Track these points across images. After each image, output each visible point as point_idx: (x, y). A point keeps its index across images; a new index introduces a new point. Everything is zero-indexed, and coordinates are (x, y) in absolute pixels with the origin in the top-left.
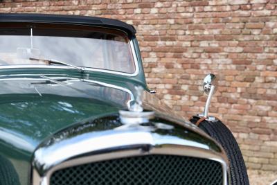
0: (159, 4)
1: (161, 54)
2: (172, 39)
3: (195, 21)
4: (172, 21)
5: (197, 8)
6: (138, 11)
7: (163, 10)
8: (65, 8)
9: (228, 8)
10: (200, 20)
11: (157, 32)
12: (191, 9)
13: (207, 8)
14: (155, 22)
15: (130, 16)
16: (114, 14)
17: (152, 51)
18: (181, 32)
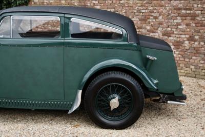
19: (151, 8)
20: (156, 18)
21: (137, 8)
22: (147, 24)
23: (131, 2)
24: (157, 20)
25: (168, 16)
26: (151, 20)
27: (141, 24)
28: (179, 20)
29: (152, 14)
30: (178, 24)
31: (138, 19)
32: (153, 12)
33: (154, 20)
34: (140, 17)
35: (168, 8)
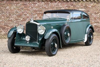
0: (38, 4)
1: (38, 15)
2: (41, 11)
3: (46, 7)
4: (41, 7)
5: (47, 5)
6: (33, 5)
7: (39, 5)
8: (11, 3)
9: (54, 5)
10: (48, 7)
11: (37, 10)
12: (46, 5)
13: (49, 5)
14: (37, 7)
15: (30, 6)
16: (26, 5)
17: (36, 14)
18: (43, 10)
19: (23, 11)
20: (25, 15)
21: (15, 11)
22: (21, 18)
23: (12, 8)
24: (26, 16)
25: (31, 14)
26: (23, 16)
27: (18, 18)
28: (36, 15)
29: (24, 13)
30: (36, 17)
31: (16, 16)
32: (24, 12)
33: (25, 16)
34: (17, 15)
35: (31, 11)
